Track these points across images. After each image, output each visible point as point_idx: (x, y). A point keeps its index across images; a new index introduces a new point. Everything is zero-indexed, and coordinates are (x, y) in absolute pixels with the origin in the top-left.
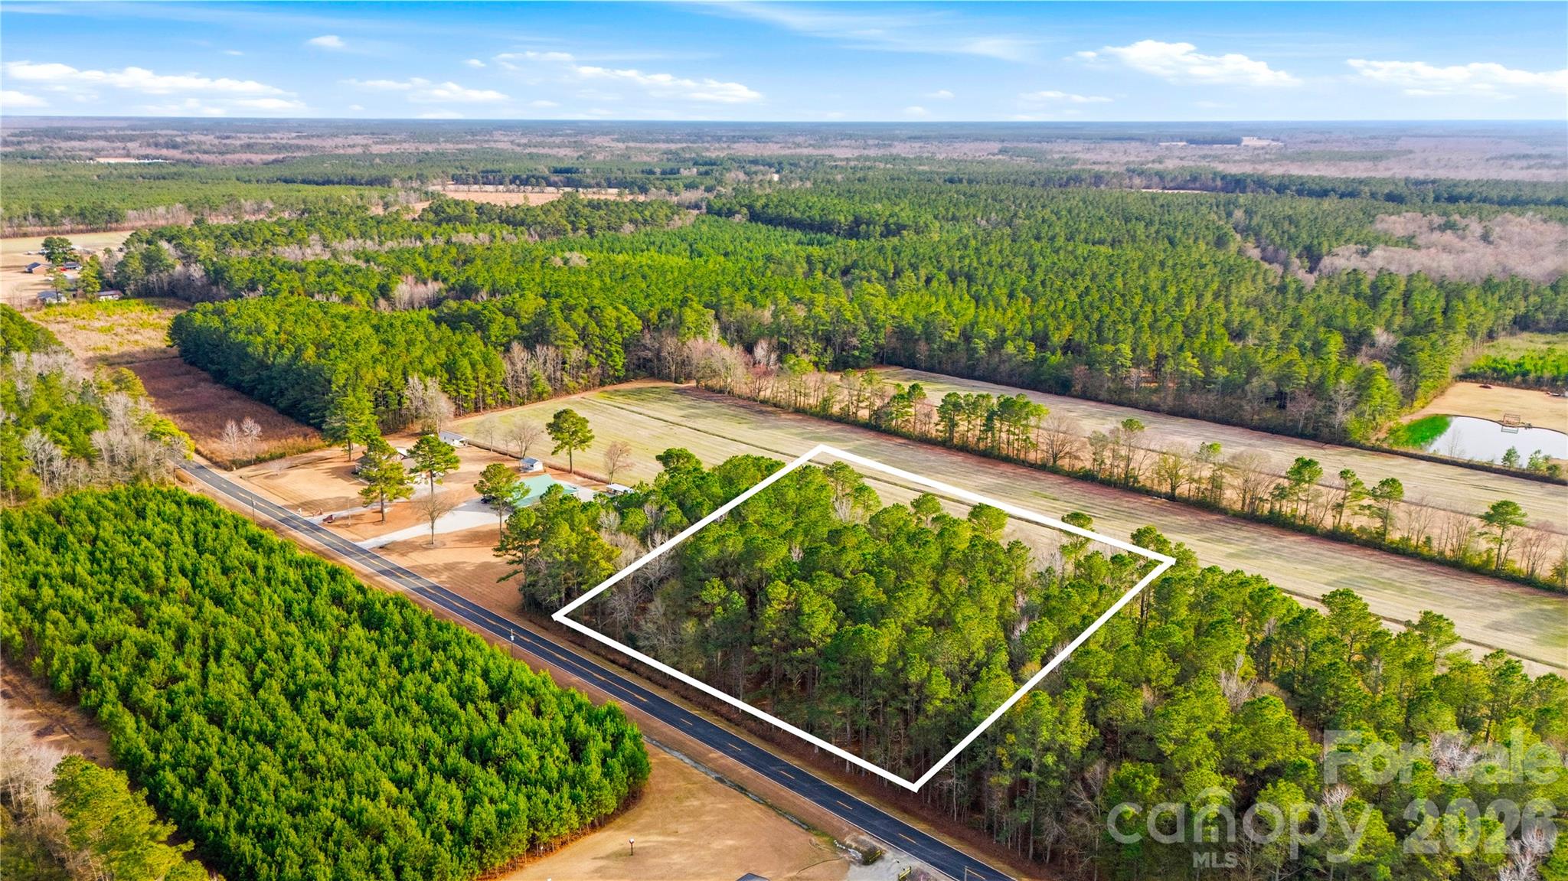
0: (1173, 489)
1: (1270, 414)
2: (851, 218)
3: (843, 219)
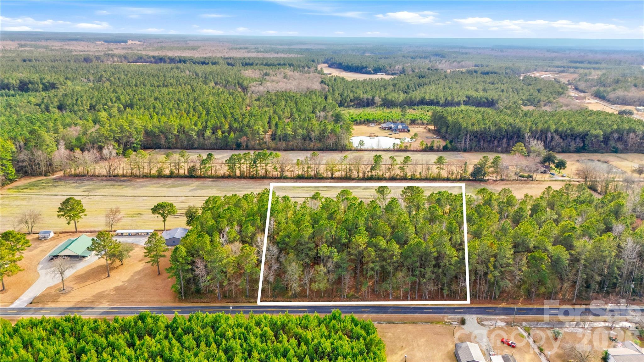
0: (332, 175)
1: (319, 145)
2: (18, 81)
3: (14, 82)
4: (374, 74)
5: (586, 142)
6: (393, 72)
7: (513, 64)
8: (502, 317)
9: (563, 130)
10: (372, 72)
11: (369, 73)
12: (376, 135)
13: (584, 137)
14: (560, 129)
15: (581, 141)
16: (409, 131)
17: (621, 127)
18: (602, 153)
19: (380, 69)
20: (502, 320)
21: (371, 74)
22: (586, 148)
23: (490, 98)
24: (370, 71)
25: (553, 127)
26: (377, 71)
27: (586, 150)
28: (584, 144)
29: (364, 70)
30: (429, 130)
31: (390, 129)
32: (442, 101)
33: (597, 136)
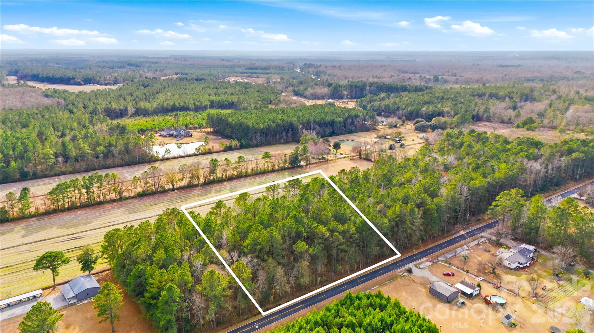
4: (85, 85)
5: (335, 128)
6: (106, 82)
7: (210, 72)
8: (425, 259)
9: (318, 120)
10: (83, 83)
11: (79, 84)
12: (166, 143)
13: (332, 123)
14: (317, 120)
15: (331, 128)
16: (191, 135)
17: (350, 114)
18: (344, 134)
19: (91, 80)
20: (427, 261)
21: (81, 85)
22: (335, 132)
23: (230, 101)
24: (79, 82)
25: (312, 119)
26: (87, 81)
27: (335, 133)
28: (333, 130)
29: (72, 82)
30: (208, 133)
31: (171, 135)
32: (191, 106)
33: (340, 123)
